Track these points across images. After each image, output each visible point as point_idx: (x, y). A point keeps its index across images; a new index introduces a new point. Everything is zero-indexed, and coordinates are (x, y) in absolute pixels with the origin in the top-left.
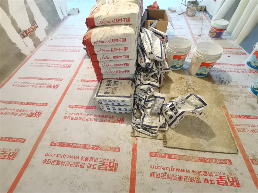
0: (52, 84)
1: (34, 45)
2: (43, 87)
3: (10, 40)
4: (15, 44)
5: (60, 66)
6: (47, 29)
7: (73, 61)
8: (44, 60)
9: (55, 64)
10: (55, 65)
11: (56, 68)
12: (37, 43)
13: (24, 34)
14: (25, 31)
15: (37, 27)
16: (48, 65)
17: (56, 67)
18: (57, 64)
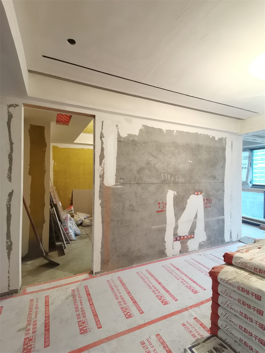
0: (164, 297)
1: (180, 252)
2: (155, 293)
3: (164, 238)
4: (165, 242)
5: (187, 285)
6: (202, 243)
7: (205, 290)
8: (178, 269)
9: (183, 279)
10: (183, 281)
11: (182, 284)
12: (184, 250)
13: (177, 238)
14: (180, 237)
15: (194, 237)
16: (177, 276)
17: (182, 282)
18: (185, 281)
